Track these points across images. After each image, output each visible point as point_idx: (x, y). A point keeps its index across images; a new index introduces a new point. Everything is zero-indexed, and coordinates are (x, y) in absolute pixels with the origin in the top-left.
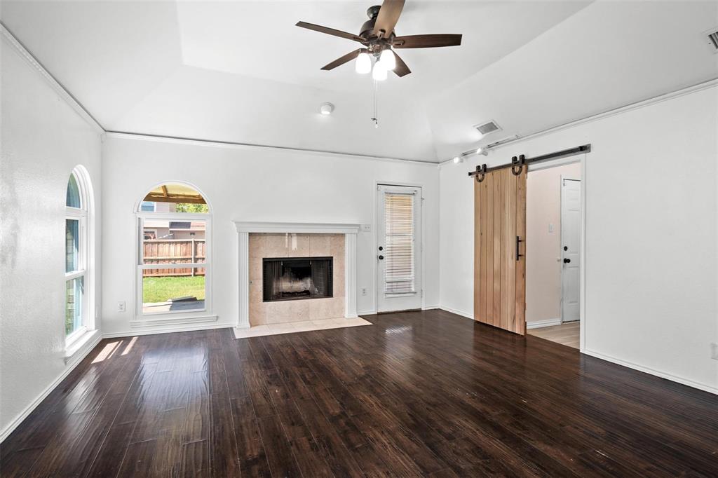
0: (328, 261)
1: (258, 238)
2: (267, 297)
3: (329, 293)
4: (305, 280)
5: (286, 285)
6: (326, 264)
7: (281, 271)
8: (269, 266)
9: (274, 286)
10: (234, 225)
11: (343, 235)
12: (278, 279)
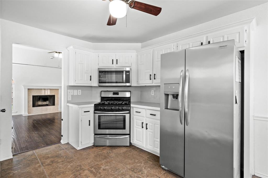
0: (54, 96)
1: (31, 90)
2: (34, 106)
3: (54, 104)
4: (47, 101)
5: (40, 103)
6: (53, 97)
7: (38, 99)
8: (34, 98)
9: (36, 103)
10: (23, 86)
11: (58, 89)
12: (37, 101)
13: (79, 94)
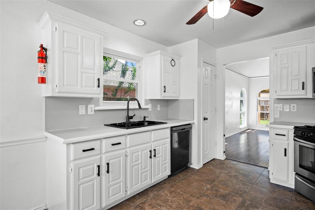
13: (292, 110)
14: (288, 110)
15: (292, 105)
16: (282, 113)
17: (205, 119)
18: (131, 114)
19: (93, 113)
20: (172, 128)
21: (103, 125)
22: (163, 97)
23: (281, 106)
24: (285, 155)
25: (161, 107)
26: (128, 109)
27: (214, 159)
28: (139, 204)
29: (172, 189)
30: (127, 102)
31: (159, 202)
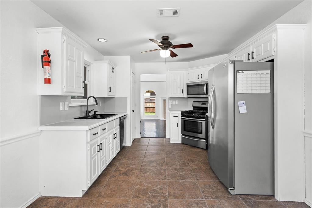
13: (177, 104)
14: (175, 104)
15: (177, 101)
16: (172, 105)
17: (133, 111)
18: (90, 110)
19: (68, 109)
20: (120, 118)
21: (74, 119)
22: (109, 96)
23: (172, 102)
24: (178, 127)
25: (101, 103)
26: (87, 106)
27: (135, 139)
28: (115, 170)
29: (127, 158)
30: (87, 99)
31: (126, 165)
